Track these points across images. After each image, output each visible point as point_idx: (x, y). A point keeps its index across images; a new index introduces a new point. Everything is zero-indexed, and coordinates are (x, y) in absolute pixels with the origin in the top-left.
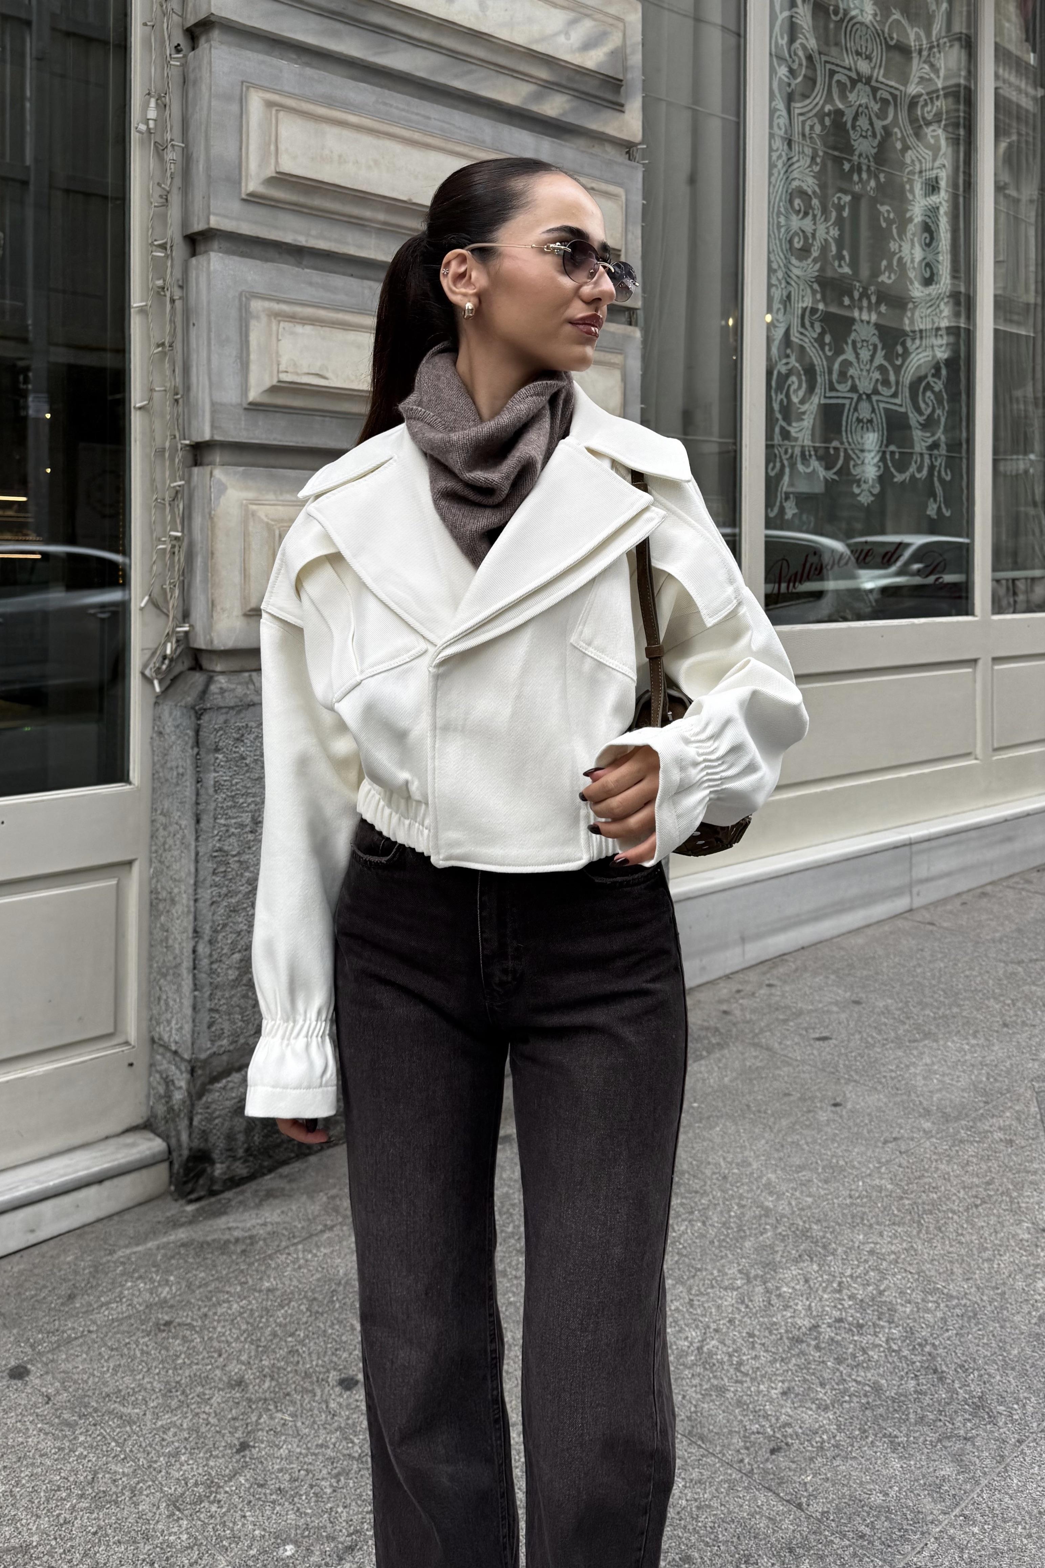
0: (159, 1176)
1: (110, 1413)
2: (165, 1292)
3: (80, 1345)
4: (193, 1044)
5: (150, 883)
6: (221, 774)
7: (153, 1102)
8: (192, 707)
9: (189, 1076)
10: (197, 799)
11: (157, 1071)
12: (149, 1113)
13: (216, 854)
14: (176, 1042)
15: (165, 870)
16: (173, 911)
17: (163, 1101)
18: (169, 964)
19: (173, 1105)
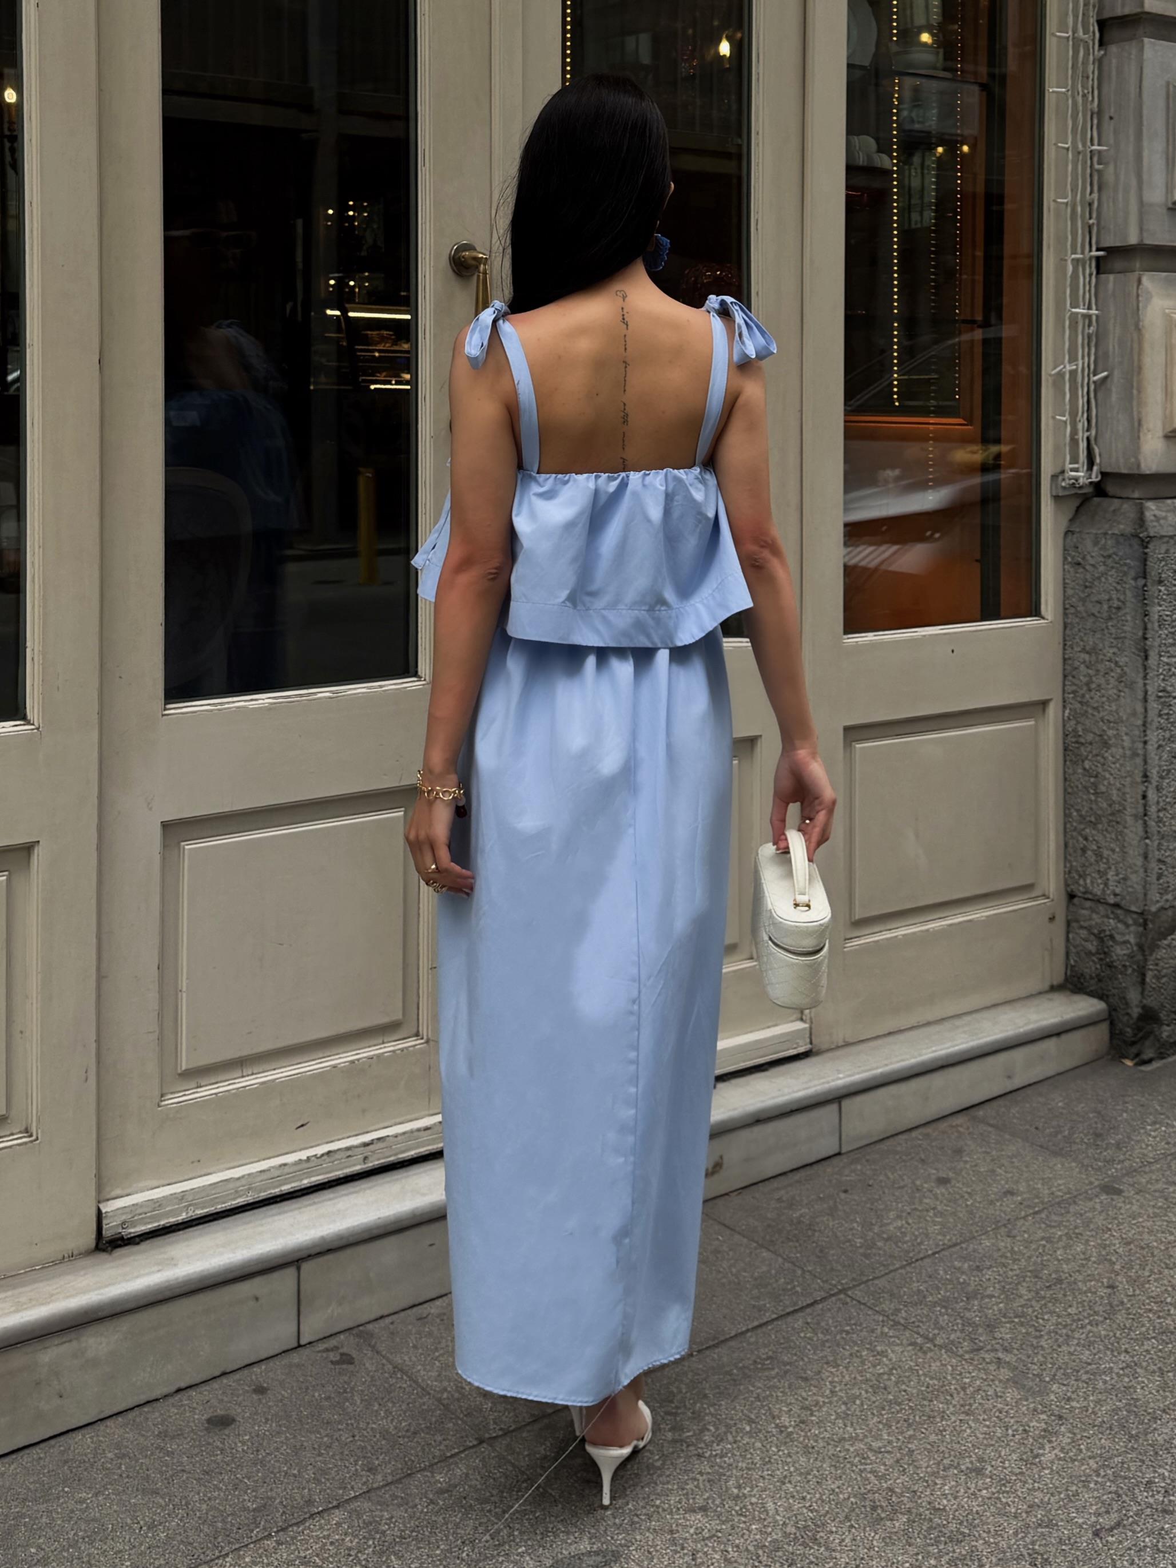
4: (1145, 895)
5: (1064, 726)
6: (1164, 607)
7: (1076, 961)
8: (1132, 535)
9: (1141, 929)
10: (1144, 634)
11: (1082, 927)
12: (1069, 973)
13: (1160, 694)
14: (1116, 895)
15: (1090, 711)
16: (1106, 755)
17: (1094, 958)
18: (1099, 812)
19: (1112, 962)
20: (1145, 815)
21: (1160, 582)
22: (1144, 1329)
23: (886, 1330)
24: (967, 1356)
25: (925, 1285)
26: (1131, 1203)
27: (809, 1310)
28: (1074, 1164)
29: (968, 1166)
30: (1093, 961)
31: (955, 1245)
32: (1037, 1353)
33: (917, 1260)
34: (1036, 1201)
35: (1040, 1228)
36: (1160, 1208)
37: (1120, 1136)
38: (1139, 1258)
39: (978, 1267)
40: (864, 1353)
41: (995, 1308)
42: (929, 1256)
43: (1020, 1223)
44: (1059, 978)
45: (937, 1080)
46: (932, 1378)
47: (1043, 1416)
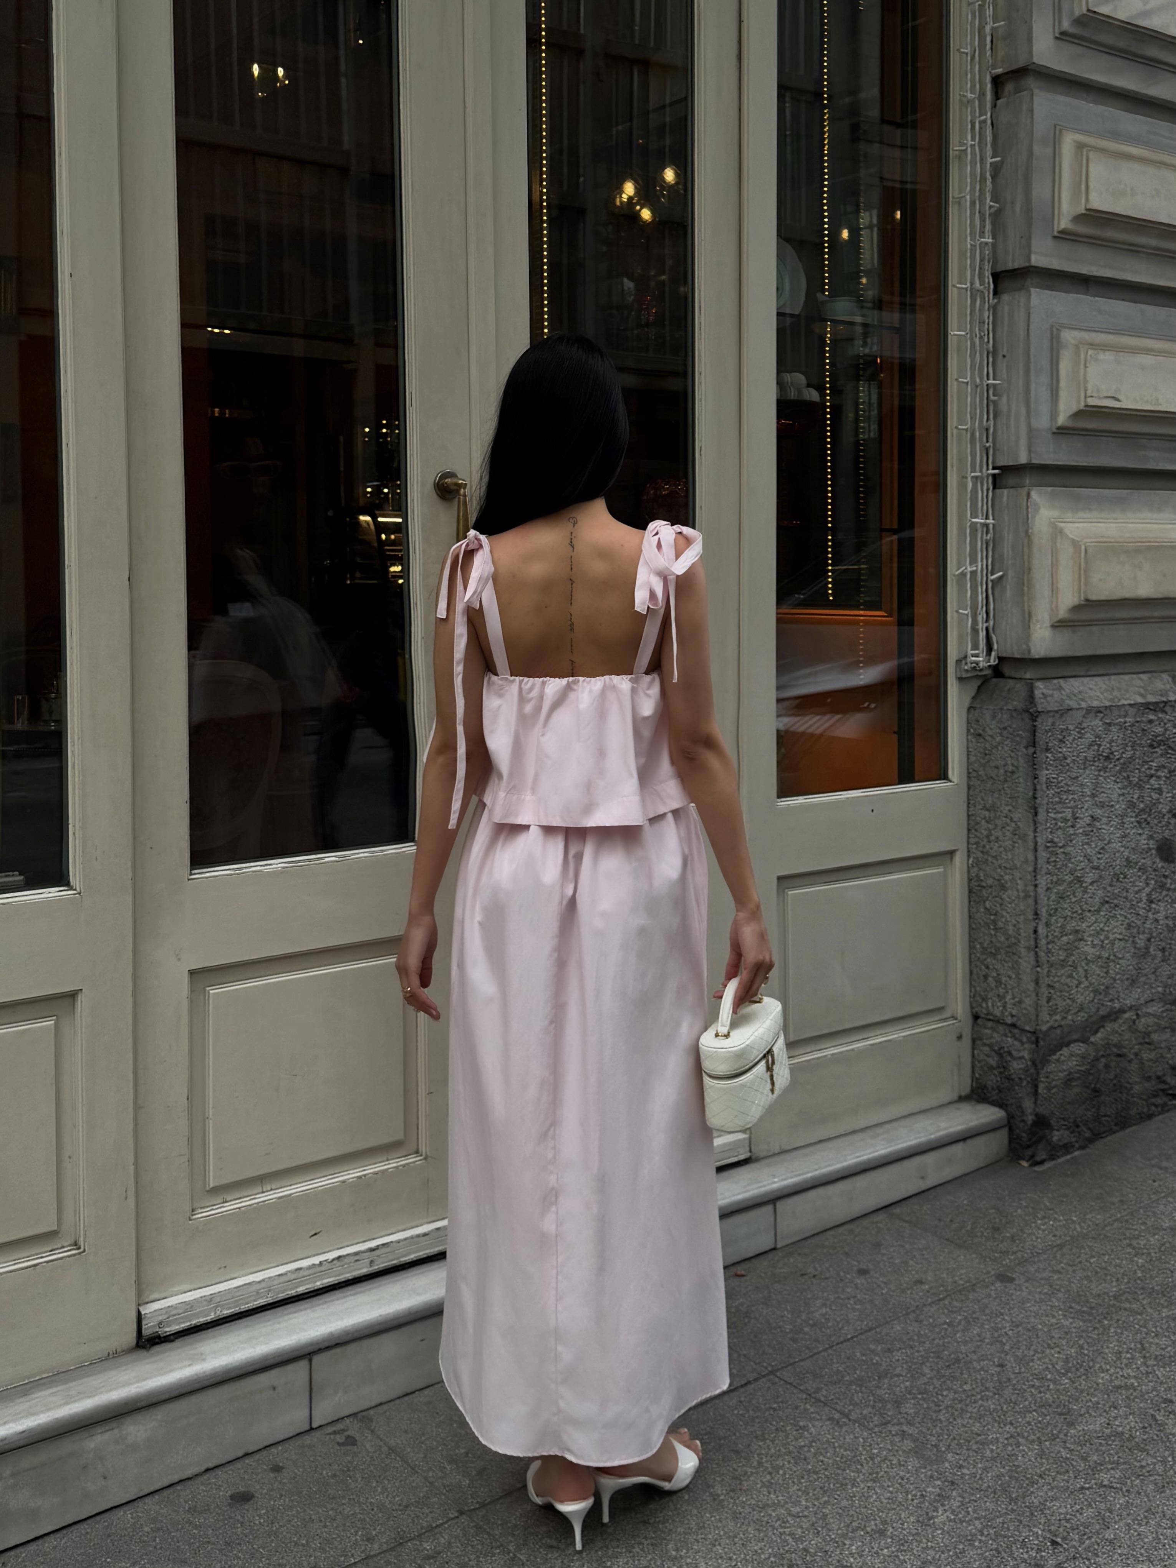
4: (1037, 1016)
5: (969, 872)
6: (1050, 771)
7: (980, 1075)
8: (1024, 711)
9: (1034, 1046)
10: (1034, 794)
11: (985, 1045)
12: (974, 1084)
13: (1048, 845)
14: (1012, 1016)
15: (990, 859)
16: (1004, 896)
17: (995, 1072)
18: (999, 945)
19: (1010, 1075)
20: (1036, 947)
21: (1047, 750)
22: (1027, 1403)
23: (808, 1406)
24: (876, 1429)
25: (843, 1366)
26: (1021, 1290)
27: (742, 1390)
28: (974, 1256)
29: (885, 1258)
30: (994, 1074)
31: (870, 1330)
32: (936, 1426)
33: (837, 1344)
34: (942, 1289)
35: (944, 1313)
36: (1046, 1294)
37: (1015, 1230)
38: (1026, 1340)
39: (889, 1349)
40: (788, 1428)
41: (902, 1386)
42: (848, 1340)
43: (926, 1309)
44: (966, 1090)
45: (861, 1182)
46: (846, 1450)
47: (938, 1483)
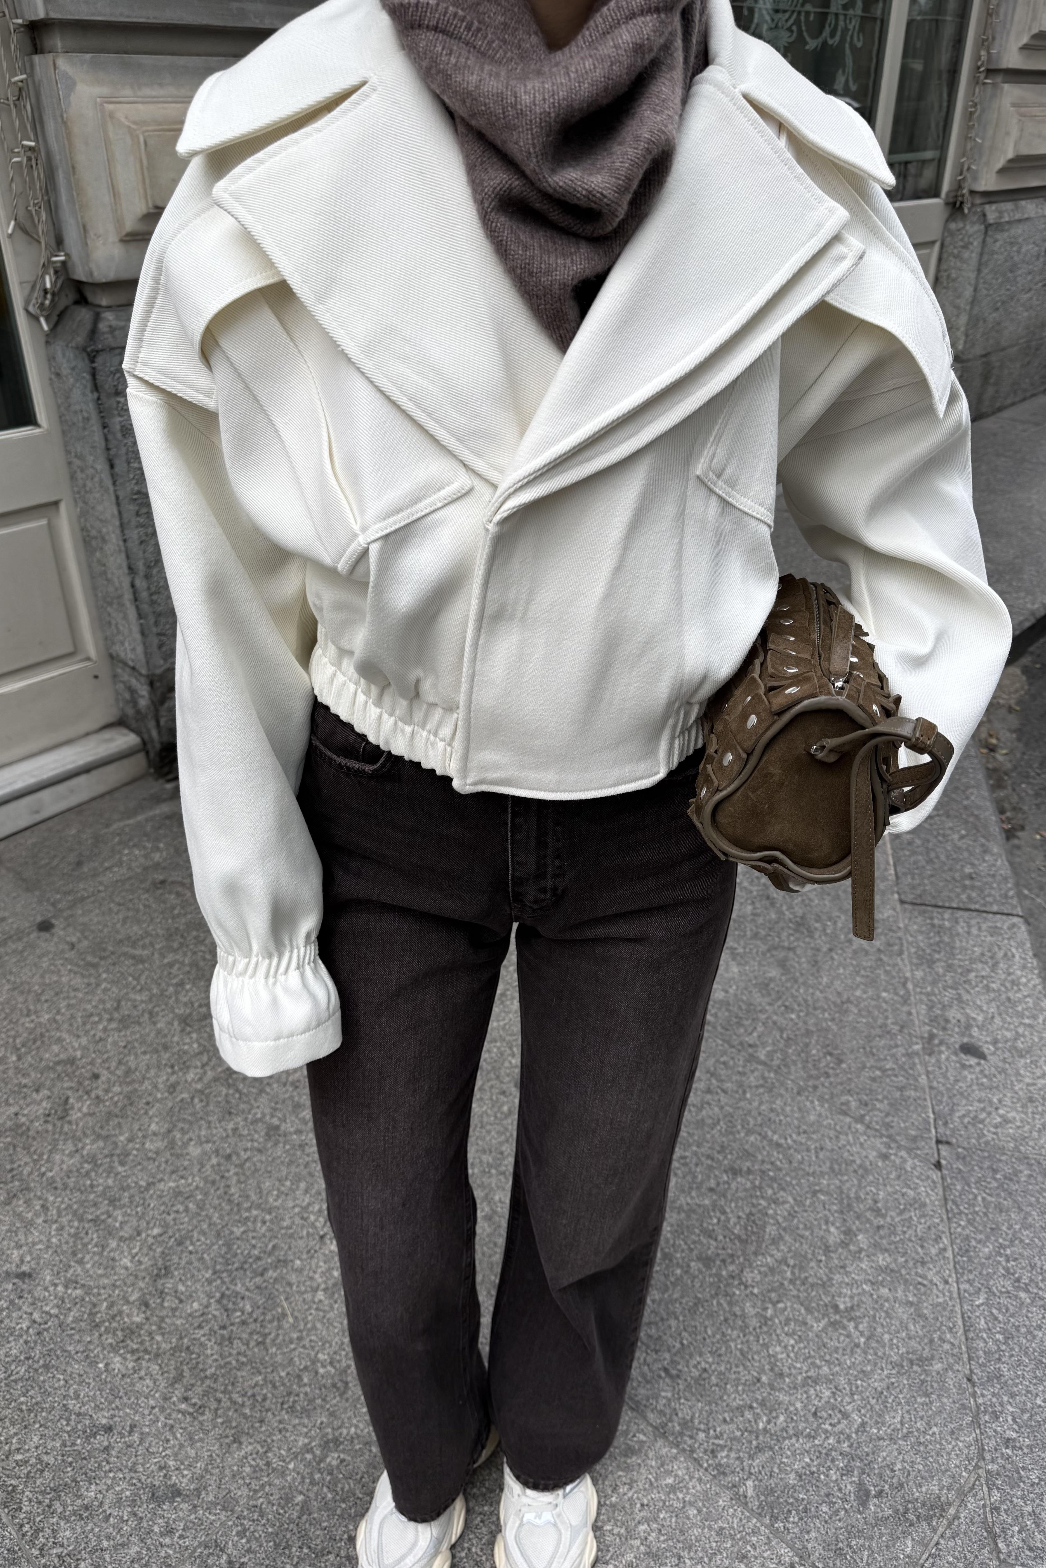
0: (139, 763)
1: (125, 954)
2: (157, 857)
3: (93, 902)
4: (146, 663)
5: (79, 521)
7: (123, 705)
8: (83, 349)
9: (149, 689)
10: (107, 445)
11: (121, 681)
12: (121, 712)
14: (132, 660)
15: (90, 510)
16: (106, 549)
17: (131, 705)
18: (112, 595)
19: (140, 709)
20: (136, 600)
21: (117, 394)
